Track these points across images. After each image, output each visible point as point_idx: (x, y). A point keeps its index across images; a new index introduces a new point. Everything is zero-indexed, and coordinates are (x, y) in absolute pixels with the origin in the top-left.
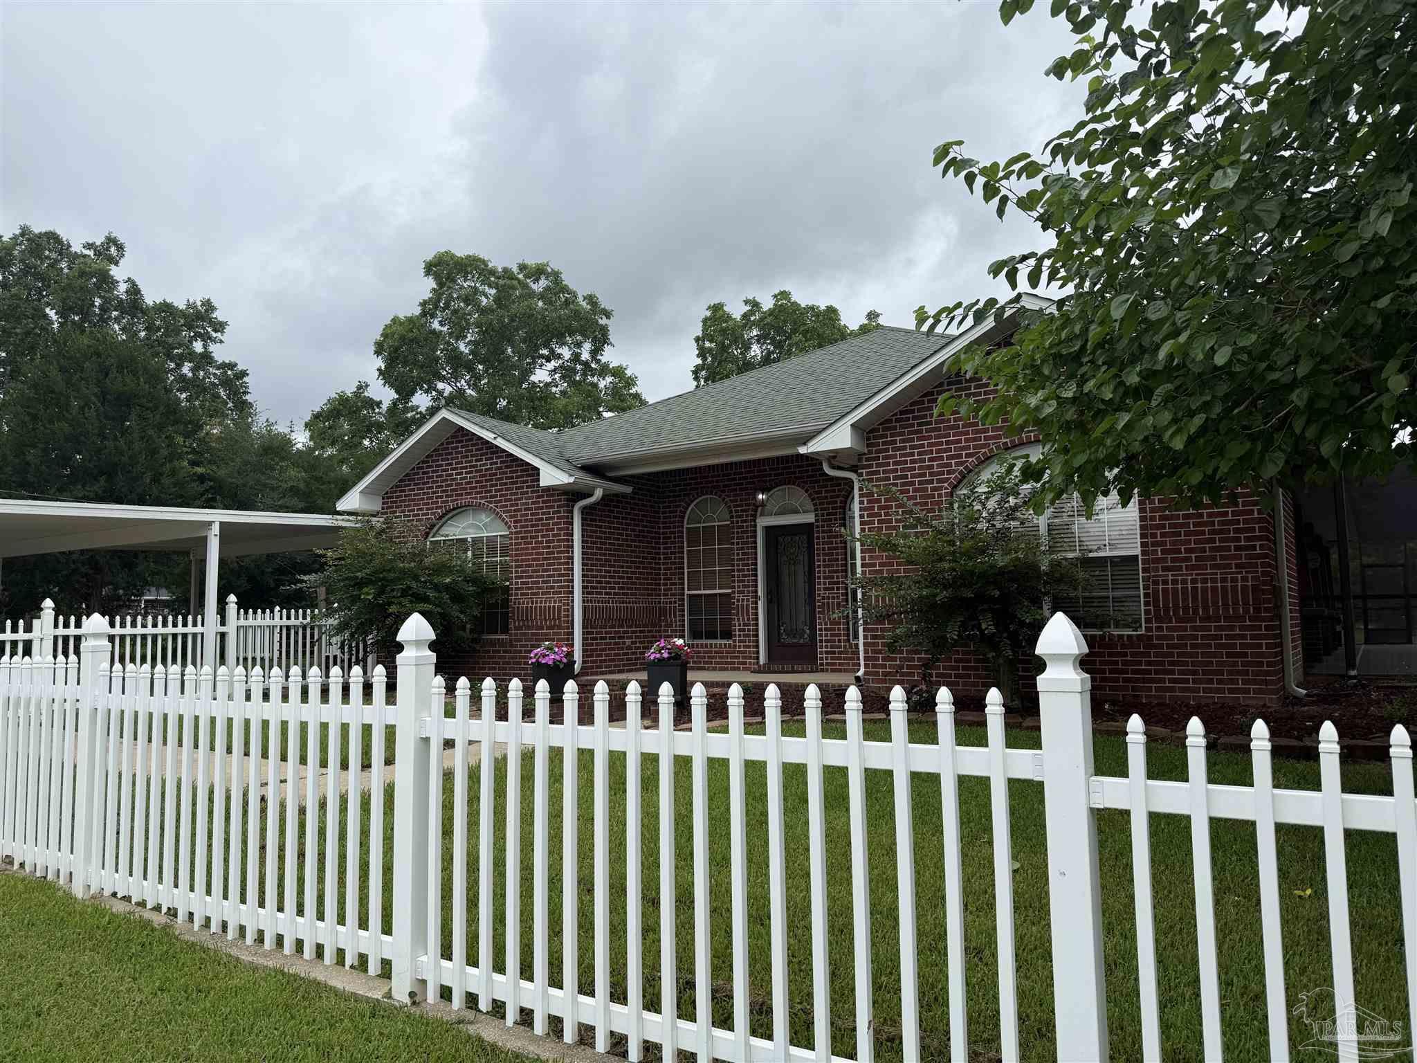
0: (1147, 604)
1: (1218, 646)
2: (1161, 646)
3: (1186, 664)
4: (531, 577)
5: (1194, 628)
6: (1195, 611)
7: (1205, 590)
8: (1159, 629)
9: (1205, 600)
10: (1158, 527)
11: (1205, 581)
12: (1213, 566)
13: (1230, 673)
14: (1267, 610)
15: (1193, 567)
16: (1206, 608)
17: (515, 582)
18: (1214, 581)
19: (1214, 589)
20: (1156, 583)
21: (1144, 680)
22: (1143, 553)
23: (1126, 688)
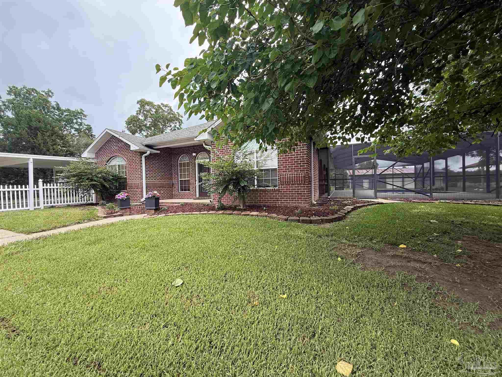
0: (279, 181)
1: (295, 192)
2: (281, 192)
3: (287, 196)
4: (132, 175)
5: (290, 187)
6: (290, 182)
7: (292, 177)
8: (281, 187)
9: (292, 179)
10: (282, 161)
11: (292, 175)
12: (295, 171)
13: (298, 198)
14: (307, 182)
15: (290, 171)
16: (292, 182)
17: (128, 177)
18: (295, 175)
19: (295, 177)
20: (281, 175)
21: (278, 200)
22: (278, 167)
23: (273, 203)
